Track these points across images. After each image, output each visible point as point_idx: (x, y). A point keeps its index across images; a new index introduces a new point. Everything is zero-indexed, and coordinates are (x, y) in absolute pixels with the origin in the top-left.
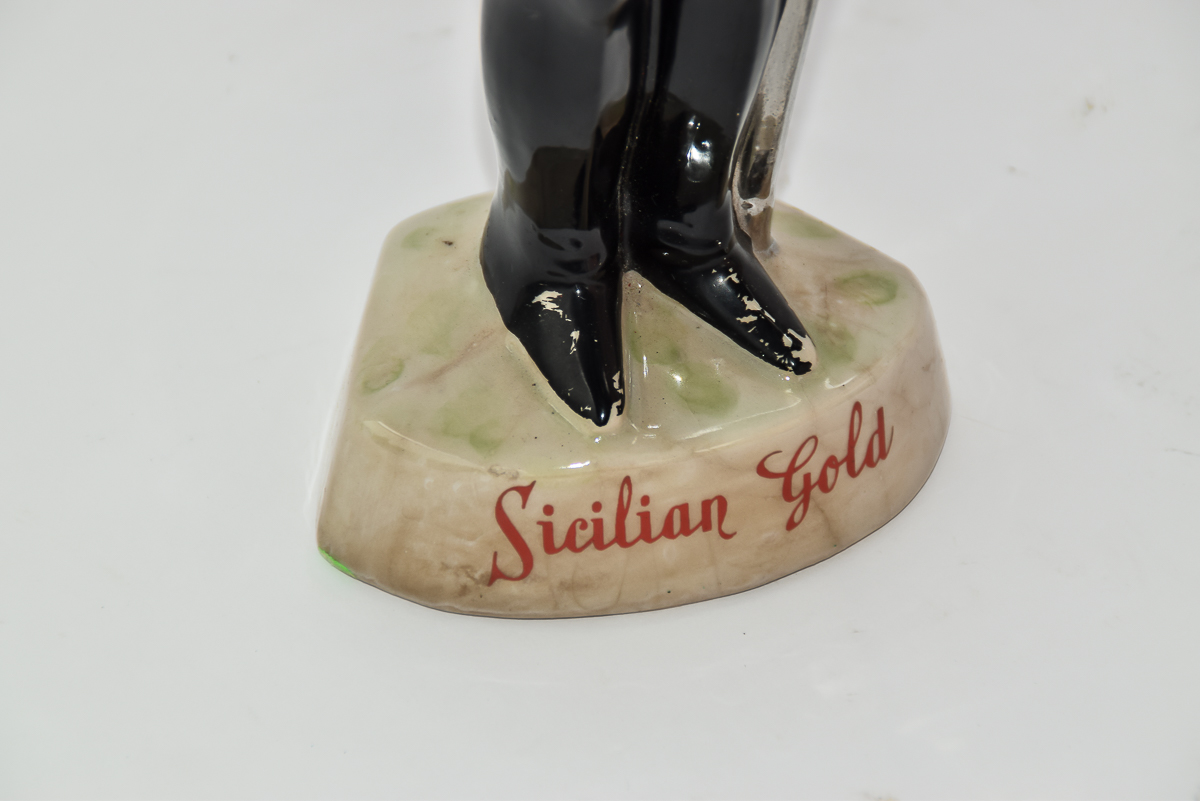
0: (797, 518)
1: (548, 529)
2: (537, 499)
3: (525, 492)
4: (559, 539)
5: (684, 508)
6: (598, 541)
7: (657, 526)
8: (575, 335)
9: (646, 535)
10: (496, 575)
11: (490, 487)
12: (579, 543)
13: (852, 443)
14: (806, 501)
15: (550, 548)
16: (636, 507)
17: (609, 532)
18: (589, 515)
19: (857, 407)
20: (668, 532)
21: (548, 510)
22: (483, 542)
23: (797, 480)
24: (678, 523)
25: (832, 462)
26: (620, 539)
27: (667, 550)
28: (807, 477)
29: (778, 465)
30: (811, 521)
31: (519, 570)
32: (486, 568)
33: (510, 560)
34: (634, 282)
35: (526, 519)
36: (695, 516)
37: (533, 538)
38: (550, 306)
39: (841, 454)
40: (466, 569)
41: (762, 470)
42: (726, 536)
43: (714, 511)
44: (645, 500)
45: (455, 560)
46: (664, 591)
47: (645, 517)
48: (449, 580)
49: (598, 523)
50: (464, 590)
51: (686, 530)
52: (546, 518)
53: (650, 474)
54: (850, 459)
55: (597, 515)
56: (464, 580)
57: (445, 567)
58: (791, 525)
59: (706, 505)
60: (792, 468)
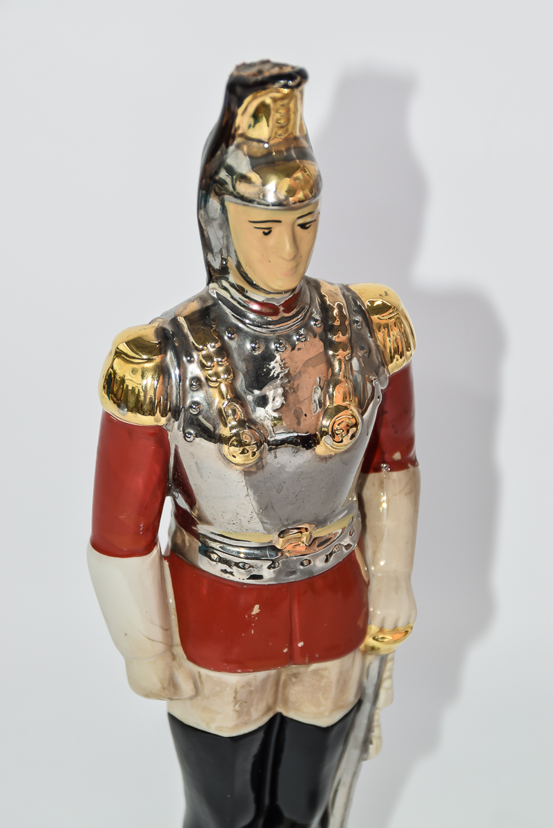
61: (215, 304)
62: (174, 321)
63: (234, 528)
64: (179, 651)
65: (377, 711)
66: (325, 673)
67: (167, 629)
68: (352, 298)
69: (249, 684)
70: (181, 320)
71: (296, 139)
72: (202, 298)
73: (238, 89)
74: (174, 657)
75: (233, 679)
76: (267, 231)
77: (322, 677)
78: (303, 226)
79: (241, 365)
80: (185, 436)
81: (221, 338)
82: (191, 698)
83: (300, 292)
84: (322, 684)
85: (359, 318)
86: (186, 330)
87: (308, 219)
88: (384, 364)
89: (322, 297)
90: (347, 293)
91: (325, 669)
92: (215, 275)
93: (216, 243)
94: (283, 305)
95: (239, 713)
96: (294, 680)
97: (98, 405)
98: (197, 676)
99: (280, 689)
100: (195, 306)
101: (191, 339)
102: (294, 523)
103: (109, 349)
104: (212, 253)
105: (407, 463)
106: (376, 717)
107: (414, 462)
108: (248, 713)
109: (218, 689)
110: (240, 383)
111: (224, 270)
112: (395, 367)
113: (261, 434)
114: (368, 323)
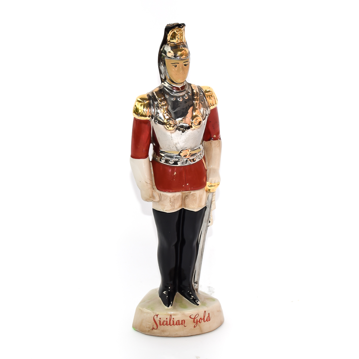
0: (195, 326)
1: (160, 321)
2: (159, 317)
3: (157, 315)
4: (161, 324)
5: (179, 321)
6: (167, 324)
7: (175, 323)
8: (167, 297)
9: (173, 324)
10: (153, 329)
11: (153, 315)
12: (164, 324)
13: (204, 317)
14: (197, 324)
15: (160, 325)
16: (172, 320)
17: (168, 323)
18: (166, 320)
19: (205, 311)
20: (176, 324)
21: (160, 319)
22: (151, 324)
23: (196, 320)
24: (178, 323)
25: (201, 319)
26: (170, 324)
27: (176, 327)
28: (197, 320)
29: (193, 317)
30: (197, 327)
31: (156, 328)
32: (152, 328)
33: (155, 326)
34: (178, 293)
35: (157, 320)
36: (180, 323)
37: (158, 323)
38: (165, 293)
39: (203, 318)
40: (149, 327)
41: (190, 317)
42: (185, 327)
43: (183, 322)
44: (173, 319)
45: (148, 326)
46: (176, 334)
47: (173, 321)
48: (147, 329)
49: (167, 321)
50: (149, 331)
51: (179, 324)
52: (160, 320)
53: (174, 315)
54: (204, 319)
55: (167, 320)
56: (149, 329)
57: (147, 327)
58: (195, 327)
59: (182, 321)
60: (195, 318)
61: (163, 88)
62: (153, 93)
63: (168, 150)
64: (155, 187)
65: (211, 211)
66: (195, 195)
67: (151, 181)
68: (200, 89)
69: (174, 197)
70: (154, 93)
71: (183, 42)
72: (160, 87)
73: (168, 29)
74: (153, 189)
75: (169, 195)
76: (175, 66)
77: (194, 196)
78: (185, 65)
79: (170, 103)
80: (155, 123)
81: (165, 96)
82: (158, 202)
83: (185, 85)
84: (194, 198)
85: (202, 93)
86: (155, 94)
87: (186, 63)
88: (209, 107)
89: (191, 87)
90: (199, 87)
91: (195, 194)
92: (163, 81)
93: (163, 71)
94: (181, 88)
95: (172, 206)
96: (187, 197)
97: (132, 116)
98: (160, 194)
99: (183, 201)
100: (158, 89)
101: (157, 97)
102: (185, 148)
103: (135, 100)
104: (162, 74)
105: (218, 138)
106: (211, 213)
107: (220, 139)
108: (174, 206)
109: (165, 198)
110: (170, 108)
111: (165, 79)
112: (212, 108)
113: (175, 122)
114: (204, 95)
